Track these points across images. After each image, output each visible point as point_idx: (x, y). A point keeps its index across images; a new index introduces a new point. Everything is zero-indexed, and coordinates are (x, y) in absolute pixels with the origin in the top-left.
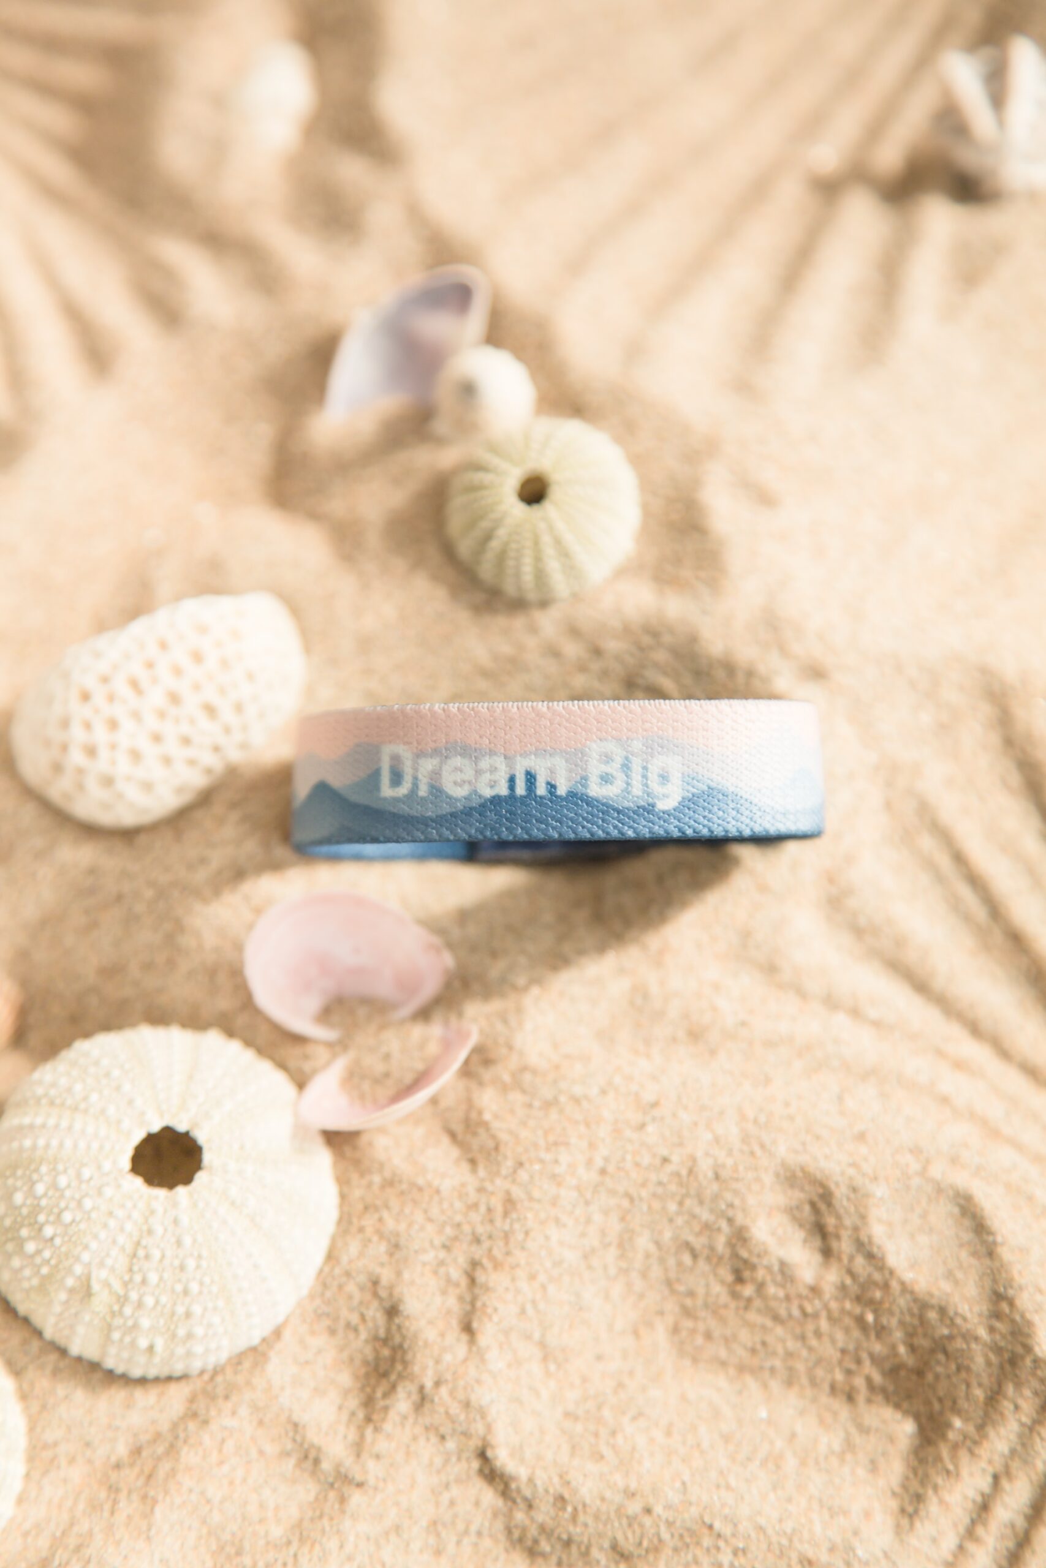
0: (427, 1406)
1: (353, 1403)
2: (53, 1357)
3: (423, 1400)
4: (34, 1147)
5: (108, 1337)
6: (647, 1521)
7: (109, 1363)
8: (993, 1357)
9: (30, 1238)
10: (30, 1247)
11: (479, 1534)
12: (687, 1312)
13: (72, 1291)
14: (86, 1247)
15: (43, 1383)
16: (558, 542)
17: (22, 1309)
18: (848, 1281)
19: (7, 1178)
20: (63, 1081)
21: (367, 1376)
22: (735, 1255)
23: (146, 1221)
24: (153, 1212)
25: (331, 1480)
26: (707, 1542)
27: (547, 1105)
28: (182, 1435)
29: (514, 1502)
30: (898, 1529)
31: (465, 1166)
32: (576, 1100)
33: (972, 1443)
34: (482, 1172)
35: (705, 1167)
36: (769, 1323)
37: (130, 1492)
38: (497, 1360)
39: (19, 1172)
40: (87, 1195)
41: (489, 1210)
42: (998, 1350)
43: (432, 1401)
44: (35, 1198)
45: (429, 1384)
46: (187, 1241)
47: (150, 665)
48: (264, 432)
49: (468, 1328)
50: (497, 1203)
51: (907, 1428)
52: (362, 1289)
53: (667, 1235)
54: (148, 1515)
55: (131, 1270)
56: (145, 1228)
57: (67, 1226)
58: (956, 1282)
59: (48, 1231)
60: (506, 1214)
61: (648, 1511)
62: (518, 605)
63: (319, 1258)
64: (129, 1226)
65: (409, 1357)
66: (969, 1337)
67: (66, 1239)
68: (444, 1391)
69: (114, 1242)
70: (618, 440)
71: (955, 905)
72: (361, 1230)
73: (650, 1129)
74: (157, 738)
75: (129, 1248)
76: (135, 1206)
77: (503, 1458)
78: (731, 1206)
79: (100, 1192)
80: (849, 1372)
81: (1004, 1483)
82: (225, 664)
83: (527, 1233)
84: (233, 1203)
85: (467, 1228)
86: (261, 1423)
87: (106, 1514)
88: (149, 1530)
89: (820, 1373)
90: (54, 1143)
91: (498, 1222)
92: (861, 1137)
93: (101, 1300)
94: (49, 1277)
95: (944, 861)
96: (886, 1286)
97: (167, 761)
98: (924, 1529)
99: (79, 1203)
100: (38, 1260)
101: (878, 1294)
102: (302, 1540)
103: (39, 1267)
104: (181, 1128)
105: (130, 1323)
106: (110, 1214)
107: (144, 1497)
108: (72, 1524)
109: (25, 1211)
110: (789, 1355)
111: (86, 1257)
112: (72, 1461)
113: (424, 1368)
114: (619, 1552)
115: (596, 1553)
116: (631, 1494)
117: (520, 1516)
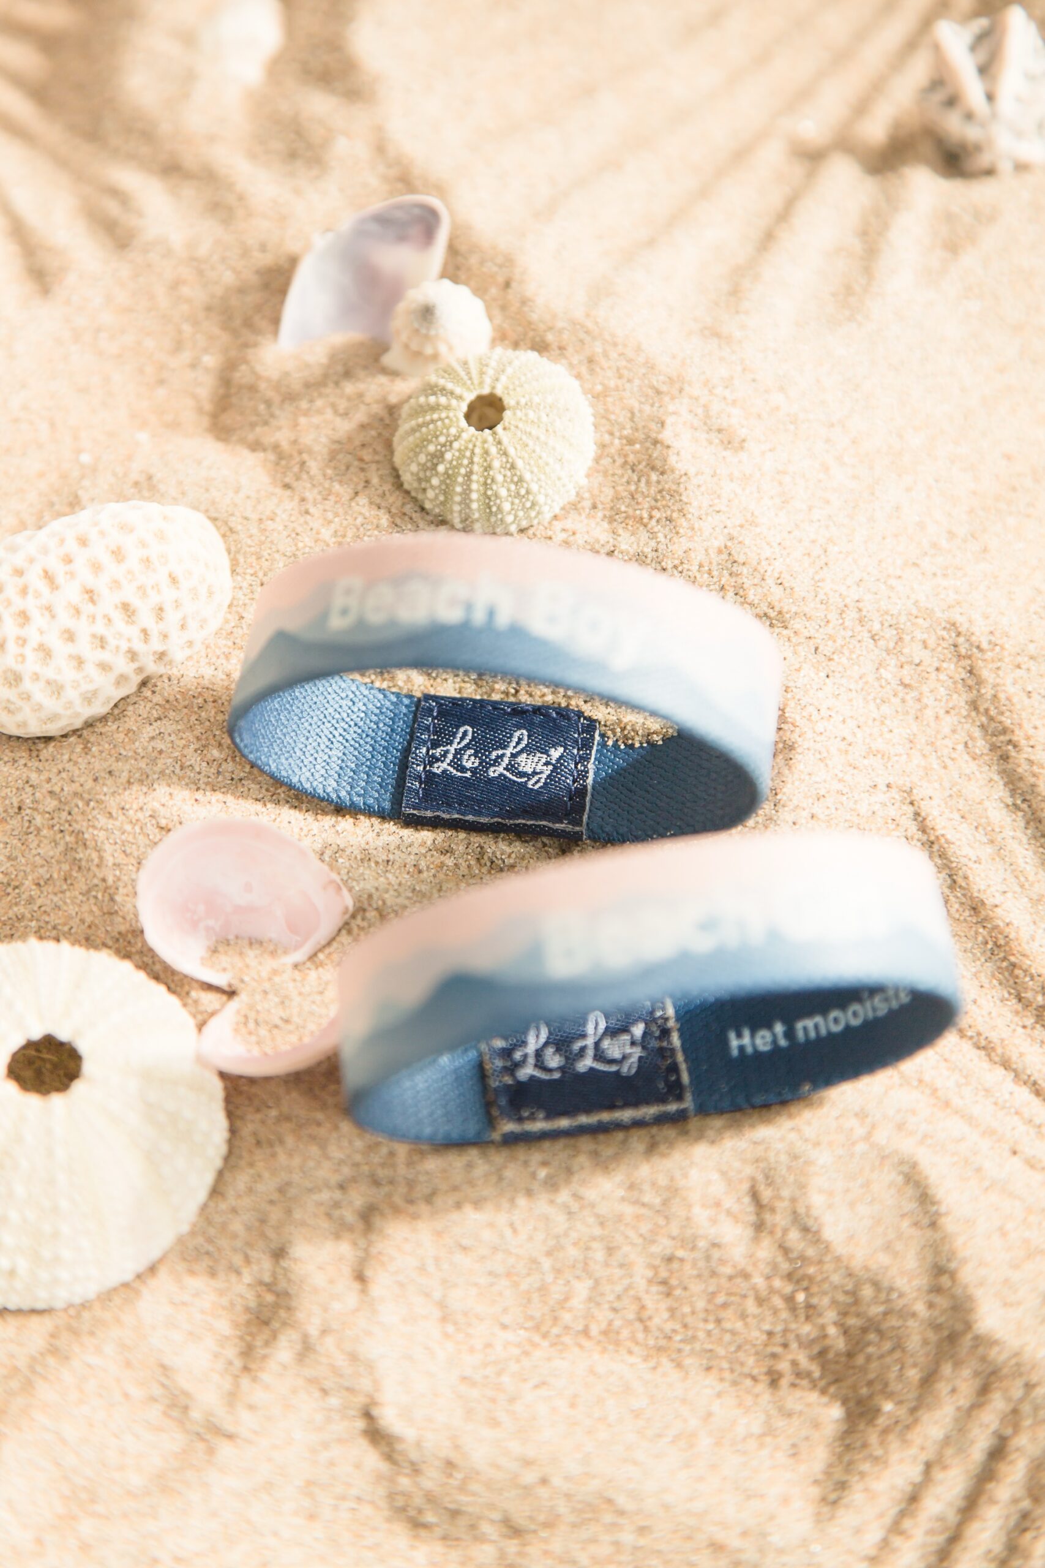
0: (311, 1356)
1: (231, 1352)
3: (306, 1350)
6: (544, 1493)
8: (932, 1336)
11: (359, 1499)
18: (780, 1257)
21: (248, 1323)
23: (16, 1130)
24: (23, 1120)
25: (199, 1430)
28: (40, 1371)
29: (399, 1465)
30: (818, 1519)
33: (903, 1428)
38: (390, 1314)
42: (937, 1327)
43: (316, 1352)
45: (313, 1331)
46: (59, 1152)
47: (68, 560)
49: (360, 1277)
51: (834, 1413)
52: (249, 1229)
56: (14, 1136)
58: (896, 1254)
61: (544, 1481)
65: (294, 1303)
66: (906, 1314)
68: (329, 1342)
72: (252, 1165)
74: (70, 636)
77: (390, 1418)
81: (938, 1475)
82: (148, 564)
85: (365, 1169)
86: (127, 1363)
96: (820, 1262)
97: (79, 662)
98: (846, 1518)
101: (811, 1270)
102: (163, 1490)
104: (64, 1037)
113: (311, 1317)
114: (514, 1530)
115: (486, 1528)
116: (527, 1463)
117: (404, 1482)
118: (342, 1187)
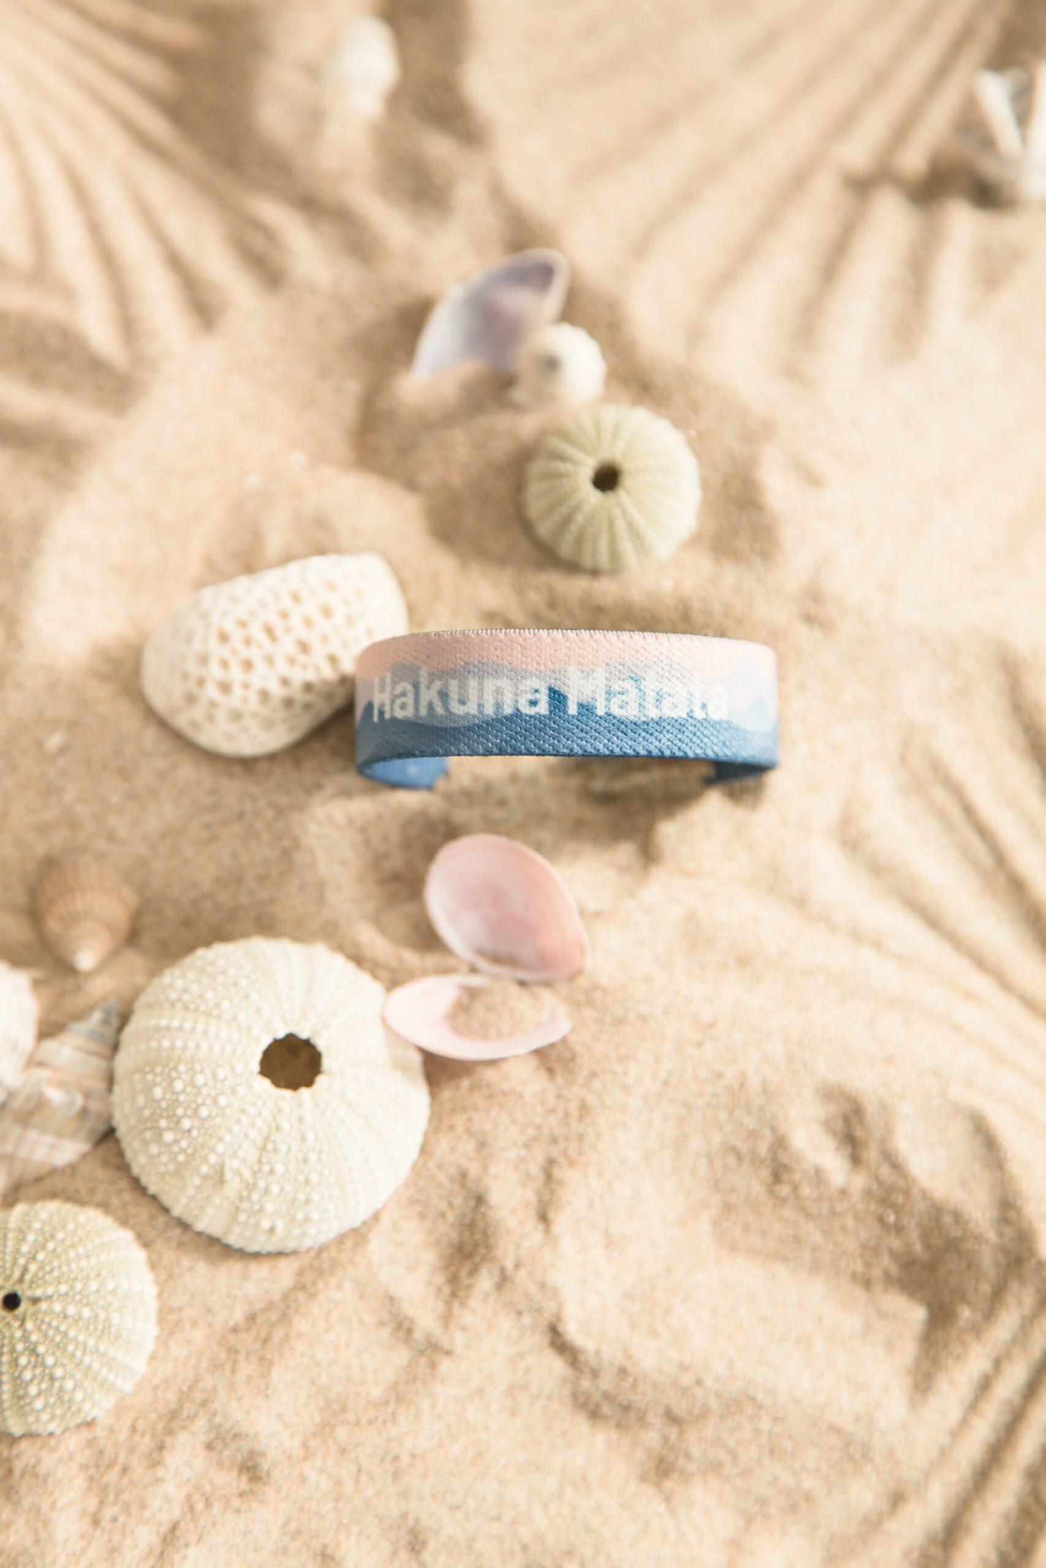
0: (508, 1286)
1: (440, 1279)
2: (177, 1232)
3: (504, 1280)
4: (172, 1047)
5: (234, 1219)
6: (699, 1392)
7: (232, 1240)
8: (1000, 1256)
9: (168, 1129)
10: (169, 1137)
11: (549, 1398)
12: (728, 1208)
13: (205, 1177)
14: (221, 1139)
15: (170, 1255)
16: (631, 526)
17: (152, 1189)
18: (875, 1187)
19: (146, 1073)
20: (195, 988)
21: (452, 1256)
22: (775, 1161)
23: (275, 1119)
24: (280, 1111)
25: (422, 1348)
26: (750, 1410)
27: (619, 1022)
28: (293, 1305)
29: (581, 1372)
30: (913, 1404)
31: (543, 1075)
32: (643, 1018)
33: (976, 1330)
34: (559, 1079)
35: (754, 1083)
36: (802, 1220)
37: (248, 1354)
38: (567, 1246)
39: (158, 1069)
40: (222, 1093)
41: (566, 1114)
42: (1006, 1252)
43: (512, 1282)
44: (174, 1093)
45: (509, 1265)
46: (311, 1137)
47: (284, 615)
48: (354, 387)
49: (544, 1218)
50: (573, 1108)
51: (918, 1314)
52: (452, 1180)
53: (717, 1139)
54: (265, 1375)
55: (260, 1161)
56: (273, 1124)
57: (203, 1120)
58: (970, 1191)
59: (186, 1124)
60: (581, 1118)
61: (699, 1382)
62: (593, 571)
63: (413, 1153)
64: (259, 1123)
65: (492, 1242)
66: (979, 1238)
67: (202, 1131)
68: (523, 1273)
69: (246, 1136)
71: (965, 852)
72: (452, 1128)
73: (709, 1046)
74: (285, 681)
75: (259, 1142)
76: (264, 1105)
77: (572, 1331)
78: (773, 1117)
79: (233, 1092)
80: (868, 1265)
81: (1005, 1368)
82: (350, 620)
83: (599, 1136)
84: (349, 1105)
85: (545, 1130)
86: (362, 1296)
87: (227, 1373)
88: (267, 1389)
89: (843, 1265)
90: (191, 1045)
91: (574, 1125)
92: (889, 1060)
93: (232, 1187)
94: (185, 1164)
95: (955, 812)
96: (907, 1192)
97: (290, 703)
98: (935, 1403)
99: (215, 1101)
100: (175, 1149)
101: (900, 1199)
102: (399, 1400)
103: (176, 1154)
104: (303, 1035)
105: (256, 1207)
106: (243, 1111)
107: (262, 1359)
108: (197, 1381)
109: (164, 1104)
110: (816, 1248)
111: (220, 1148)
112: (194, 1324)
113: (506, 1253)
114: (672, 1417)
115: (651, 1418)
116: (684, 1368)
117: (586, 1383)
118: (527, 1146)
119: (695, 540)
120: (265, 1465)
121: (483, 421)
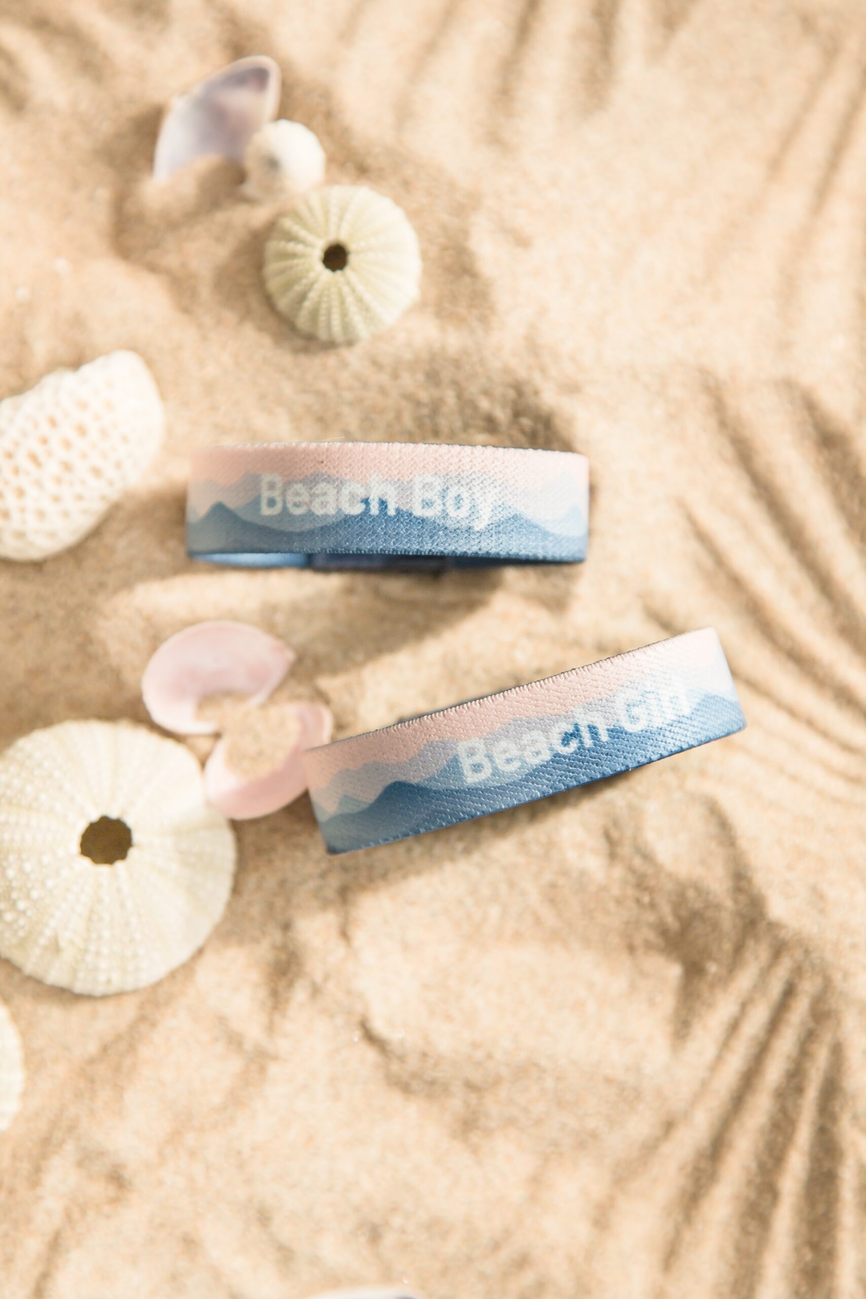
0: (320, 995)
1: (263, 994)
2: (31, 987)
3: (316, 991)
5: (75, 975)
6: (490, 1064)
7: (78, 989)
8: (737, 920)
9: (7, 910)
10: (8, 917)
11: (366, 1082)
13: (44, 948)
14: (52, 916)
15: (27, 1006)
16: (360, 300)
18: (630, 876)
20: (16, 783)
21: (271, 974)
23: (96, 893)
24: (100, 886)
25: (252, 1056)
26: (535, 1074)
28: (138, 1036)
29: (390, 1058)
30: (674, 1049)
33: (725, 982)
37: (103, 1082)
38: (368, 955)
40: (48, 877)
42: (741, 916)
43: (323, 992)
44: (7, 880)
45: (318, 977)
46: (129, 904)
47: (45, 441)
49: (344, 935)
51: (674, 971)
52: (262, 914)
54: (119, 1099)
55: (88, 930)
56: (96, 898)
57: (35, 901)
58: (708, 867)
59: (21, 905)
61: (490, 1056)
62: (330, 345)
63: (225, 893)
64: (83, 898)
65: (301, 960)
66: (718, 907)
67: (36, 911)
68: (331, 984)
69: (73, 911)
70: (397, 201)
72: (257, 868)
74: (57, 499)
75: (85, 915)
76: (86, 881)
77: (379, 1026)
79: (58, 874)
80: (629, 936)
81: (750, 1010)
82: (104, 433)
84: (160, 871)
85: (337, 861)
86: (196, 1020)
87: (87, 1101)
88: (121, 1111)
89: (610, 939)
90: (17, 837)
93: (68, 954)
94: (26, 938)
96: (657, 877)
97: (66, 514)
98: (693, 1046)
99: (43, 884)
100: (15, 926)
101: (652, 883)
102: (236, 1104)
103: (17, 931)
104: (114, 816)
105: (91, 966)
106: (68, 890)
107: (115, 1086)
108: (62, 1110)
111: (53, 923)
112: (56, 1061)
113: (315, 967)
114: (470, 1086)
115: (454, 1089)
116: (475, 1045)
117: (395, 1067)
118: (322, 876)
119: (421, 306)
120: (127, 1174)
121: (220, 216)
